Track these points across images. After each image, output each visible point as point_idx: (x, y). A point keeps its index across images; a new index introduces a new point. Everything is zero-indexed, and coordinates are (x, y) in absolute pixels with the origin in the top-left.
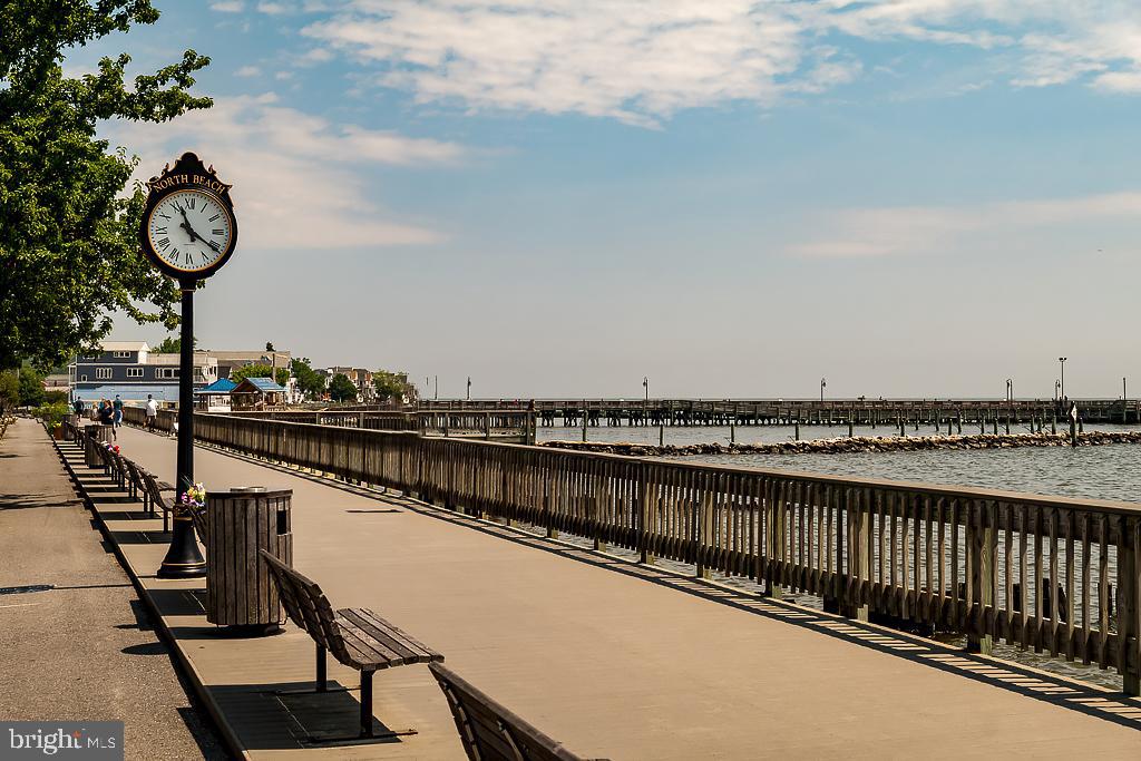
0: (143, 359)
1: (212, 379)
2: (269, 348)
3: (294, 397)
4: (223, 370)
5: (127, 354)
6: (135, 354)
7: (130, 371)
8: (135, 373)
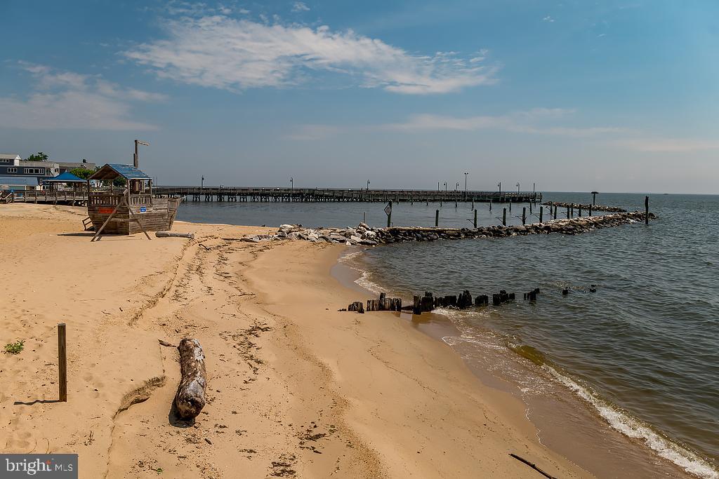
0: (17, 163)
2: (84, 161)
4: (62, 170)
5: (8, 161)
6: (12, 161)
7: (9, 170)
8: (12, 171)
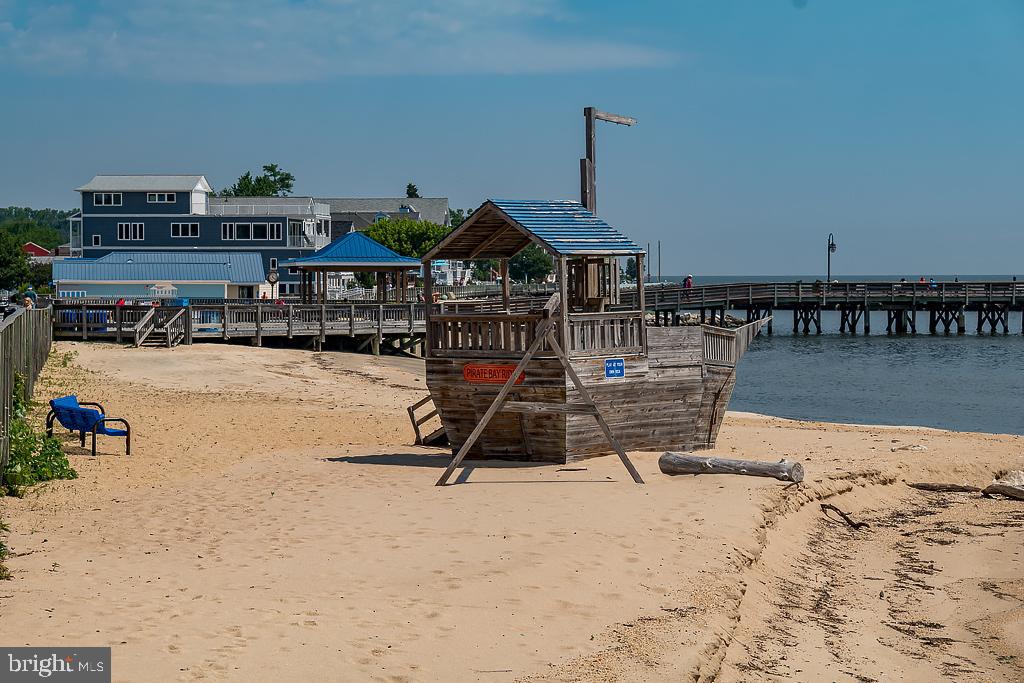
0: (199, 206)
1: (322, 241)
2: (412, 192)
3: (455, 274)
4: (339, 227)
5: (171, 198)
6: (184, 197)
7: (176, 228)
8: (185, 232)
